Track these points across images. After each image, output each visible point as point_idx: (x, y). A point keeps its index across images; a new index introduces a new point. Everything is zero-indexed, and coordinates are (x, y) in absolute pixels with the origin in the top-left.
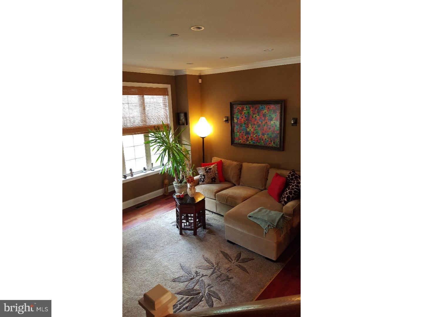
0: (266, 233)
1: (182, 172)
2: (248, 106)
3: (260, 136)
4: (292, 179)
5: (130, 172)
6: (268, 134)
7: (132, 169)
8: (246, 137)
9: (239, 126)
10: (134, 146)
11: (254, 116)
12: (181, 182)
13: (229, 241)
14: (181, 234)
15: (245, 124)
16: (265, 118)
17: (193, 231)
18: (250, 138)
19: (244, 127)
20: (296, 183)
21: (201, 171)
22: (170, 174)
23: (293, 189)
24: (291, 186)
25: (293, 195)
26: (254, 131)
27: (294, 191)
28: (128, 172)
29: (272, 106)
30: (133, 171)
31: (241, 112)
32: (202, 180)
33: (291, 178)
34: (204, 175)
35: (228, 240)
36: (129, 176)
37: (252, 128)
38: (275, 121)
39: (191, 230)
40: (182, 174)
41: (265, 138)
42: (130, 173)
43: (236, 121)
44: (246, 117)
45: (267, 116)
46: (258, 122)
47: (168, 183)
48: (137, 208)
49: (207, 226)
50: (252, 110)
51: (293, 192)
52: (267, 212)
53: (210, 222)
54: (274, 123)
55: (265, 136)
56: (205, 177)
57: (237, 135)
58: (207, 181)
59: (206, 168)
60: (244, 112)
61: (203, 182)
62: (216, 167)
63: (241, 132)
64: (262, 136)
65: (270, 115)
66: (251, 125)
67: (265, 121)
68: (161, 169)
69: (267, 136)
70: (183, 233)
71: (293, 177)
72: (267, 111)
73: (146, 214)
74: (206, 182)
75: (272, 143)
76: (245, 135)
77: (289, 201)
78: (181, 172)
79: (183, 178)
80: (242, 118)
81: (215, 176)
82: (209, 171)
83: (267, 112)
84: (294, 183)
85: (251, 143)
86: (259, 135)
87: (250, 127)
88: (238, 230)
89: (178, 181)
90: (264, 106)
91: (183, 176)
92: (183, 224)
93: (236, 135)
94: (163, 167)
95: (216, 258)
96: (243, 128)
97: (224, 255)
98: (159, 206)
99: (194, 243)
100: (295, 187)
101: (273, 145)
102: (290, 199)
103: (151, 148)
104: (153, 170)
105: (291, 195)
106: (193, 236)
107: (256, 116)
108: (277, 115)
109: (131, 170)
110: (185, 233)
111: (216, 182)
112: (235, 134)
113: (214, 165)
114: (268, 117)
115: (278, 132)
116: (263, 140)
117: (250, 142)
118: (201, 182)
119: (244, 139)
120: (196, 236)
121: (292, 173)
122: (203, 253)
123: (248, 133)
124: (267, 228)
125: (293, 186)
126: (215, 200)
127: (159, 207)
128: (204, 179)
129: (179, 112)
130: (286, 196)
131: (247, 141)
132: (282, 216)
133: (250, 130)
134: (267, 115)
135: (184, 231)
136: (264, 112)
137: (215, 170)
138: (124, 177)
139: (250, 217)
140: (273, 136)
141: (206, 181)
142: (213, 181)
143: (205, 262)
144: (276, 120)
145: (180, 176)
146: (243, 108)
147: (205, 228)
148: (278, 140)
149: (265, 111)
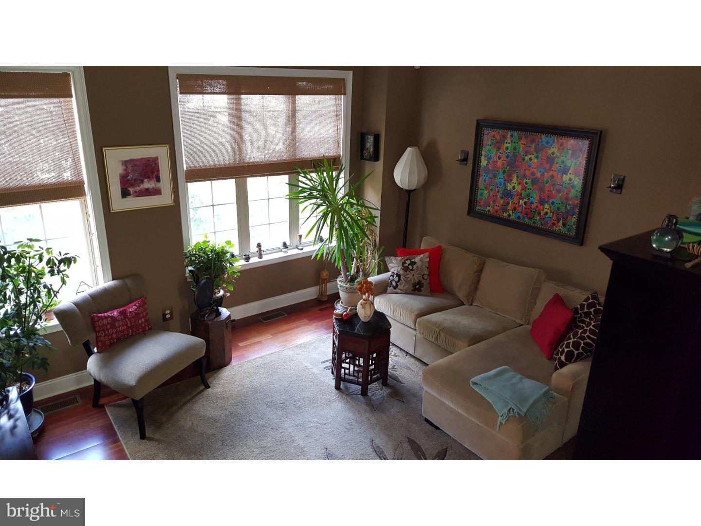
0: (501, 423)
1: (357, 260)
2: (515, 134)
3: (535, 204)
4: (587, 314)
5: (257, 249)
6: (553, 203)
7: (262, 245)
8: (502, 202)
9: (490, 175)
10: (269, 199)
11: (527, 158)
12: (352, 279)
13: (426, 420)
14: (337, 387)
15: (504, 172)
16: (551, 166)
17: (360, 387)
18: (510, 207)
19: (500, 178)
20: (593, 326)
21: (395, 265)
22: (332, 261)
23: (583, 338)
24: (580, 331)
25: (581, 350)
26: (523, 192)
27: (584, 343)
28: (253, 249)
29: (571, 142)
30: (262, 249)
31: (498, 145)
32: (394, 283)
33: (586, 310)
34: (398, 275)
35: (426, 418)
36: (256, 256)
37: (519, 184)
38: (573, 177)
39: (358, 383)
40: (356, 264)
41: (545, 210)
42: (258, 252)
43: (484, 163)
44: (508, 157)
45: (557, 163)
46: (533, 174)
47: (327, 277)
48: (265, 319)
49: (390, 381)
50: (524, 144)
51: (582, 345)
52: (514, 381)
53: (397, 374)
54: (570, 180)
55: (546, 206)
56: (399, 279)
57: (483, 194)
58: (405, 288)
59: (405, 261)
60: (506, 145)
61: (395, 288)
62: (428, 260)
63: (492, 190)
64: (539, 205)
65: (563, 162)
66: (517, 177)
67: (551, 173)
68: (317, 247)
69: (550, 207)
70: (342, 386)
71: (592, 310)
72: (558, 151)
73: (280, 335)
74: (401, 290)
75: (561, 223)
76: (502, 198)
77: (570, 362)
78: (355, 259)
79: (358, 272)
80: (499, 158)
81: (421, 279)
82: (410, 267)
83: (557, 154)
84: (589, 324)
85: (513, 217)
86: (532, 203)
87: (515, 180)
88: (447, 403)
89: (346, 276)
90: (552, 139)
91: (358, 268)
92: (343, 370)
93: (481, 195)
94: (320, 244)
95: (395, 449)
96: (498, 181)
97: (413, 448)
98: (305, 321)
99: (359, 411)
100: (588, 333)
101: (560, 230)
102: (574, 359)
103: (302, 206)
104: (302, 249)
105: (577, 349)
106: (360, 395)
107: (531, 159)
108: (580, 164)
109: (259, 245)
110: (346, 388)
111: (421, 293)
112: (480, 192)
113: (422, 255)
114: (558, 165)
115: (577, 202)
116: (539, 214)
117: (509, 215)
118: (392, 288)
119: (497, 206)
120: (366, 397)
121: (591, 301)
122: (372, 436)
123: (507, 194)
124: (505, 413)
125: (585, 332)
126: (415, 330)
127: (305, 325)
128: (398, 281)
129: (364, 131)
130: (566, 350)
131: (505, 210)
132: (546, 394)
133: (514, 188)
134: (557, 159)
135: (344, 384)
136: (550, 152)
137: (424, 267)
138: (246, 259)
139: (475, 384)
140: (563, 209)
141: (402, 288)
142: (416, 289)
143: (374, 453)
144: (576, 173)
145: (353, 266)
146: (505, 137)
147: (385, 384)
148: (573, 221)
149: (552, 150)
